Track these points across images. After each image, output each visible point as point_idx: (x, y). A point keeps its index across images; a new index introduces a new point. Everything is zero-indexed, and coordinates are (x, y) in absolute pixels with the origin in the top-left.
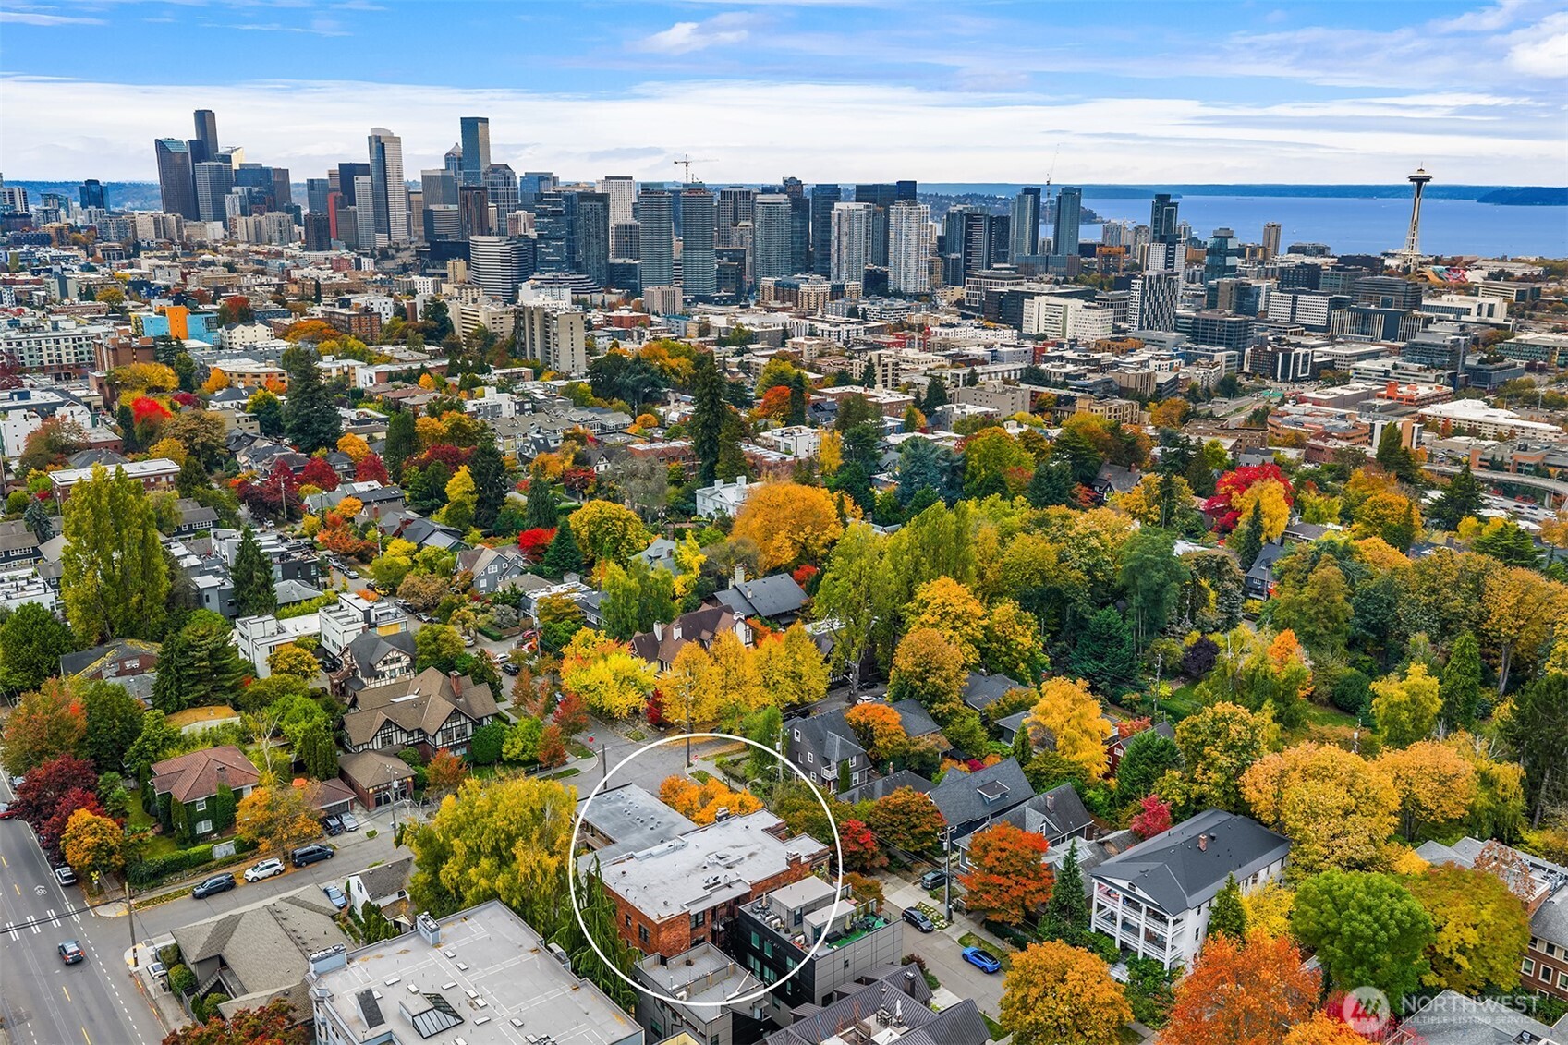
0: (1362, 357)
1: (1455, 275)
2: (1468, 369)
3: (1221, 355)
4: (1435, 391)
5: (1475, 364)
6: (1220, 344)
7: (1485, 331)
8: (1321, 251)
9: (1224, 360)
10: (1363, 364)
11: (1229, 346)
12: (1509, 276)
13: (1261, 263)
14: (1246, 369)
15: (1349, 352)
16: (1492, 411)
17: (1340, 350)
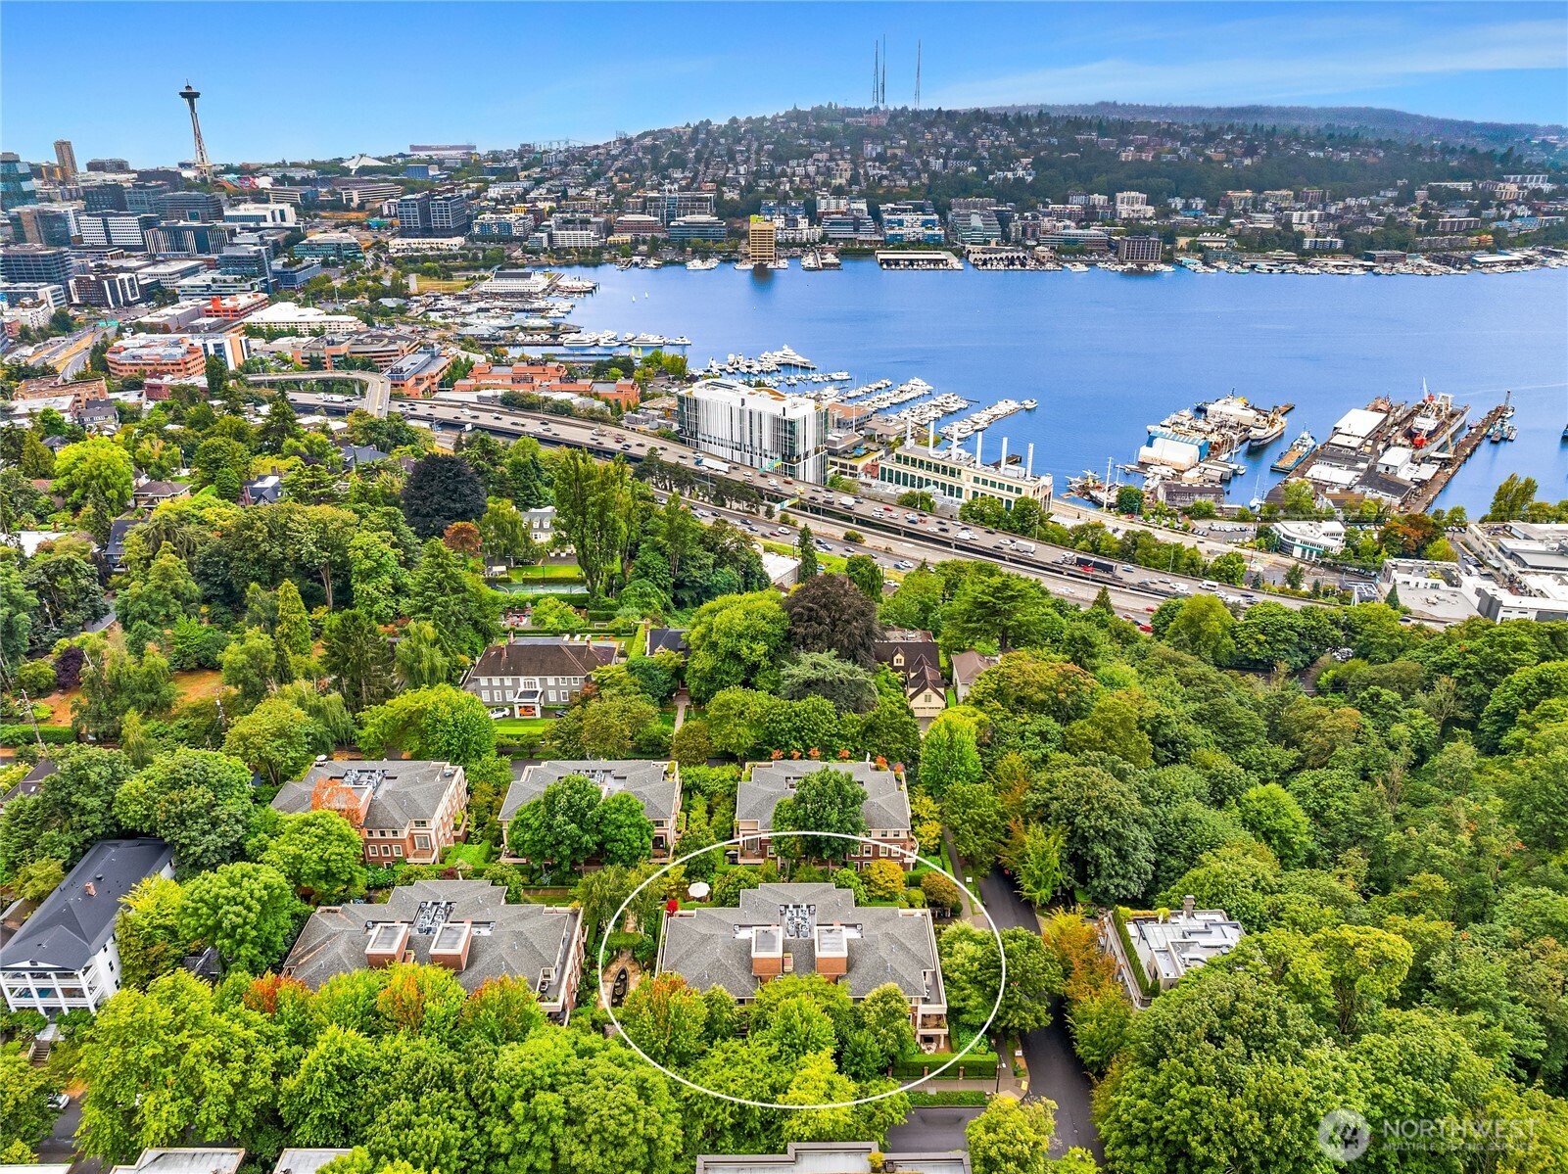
0: (184, 274)
1: (247, 183)
2: (276, 274)
3: (45, 291)
4: (253, 300)
5: (280, 268)
6: (40, 279)
7: (283, 235)
8: (121, 167)
9: (49, 295)
10: (186, 282)
11: (50, 280)
12: (292, 181)
13: (61, 183)
14: (76, 300)
15: (171, 270)
16: (303, 311)
17: (161, 269)
